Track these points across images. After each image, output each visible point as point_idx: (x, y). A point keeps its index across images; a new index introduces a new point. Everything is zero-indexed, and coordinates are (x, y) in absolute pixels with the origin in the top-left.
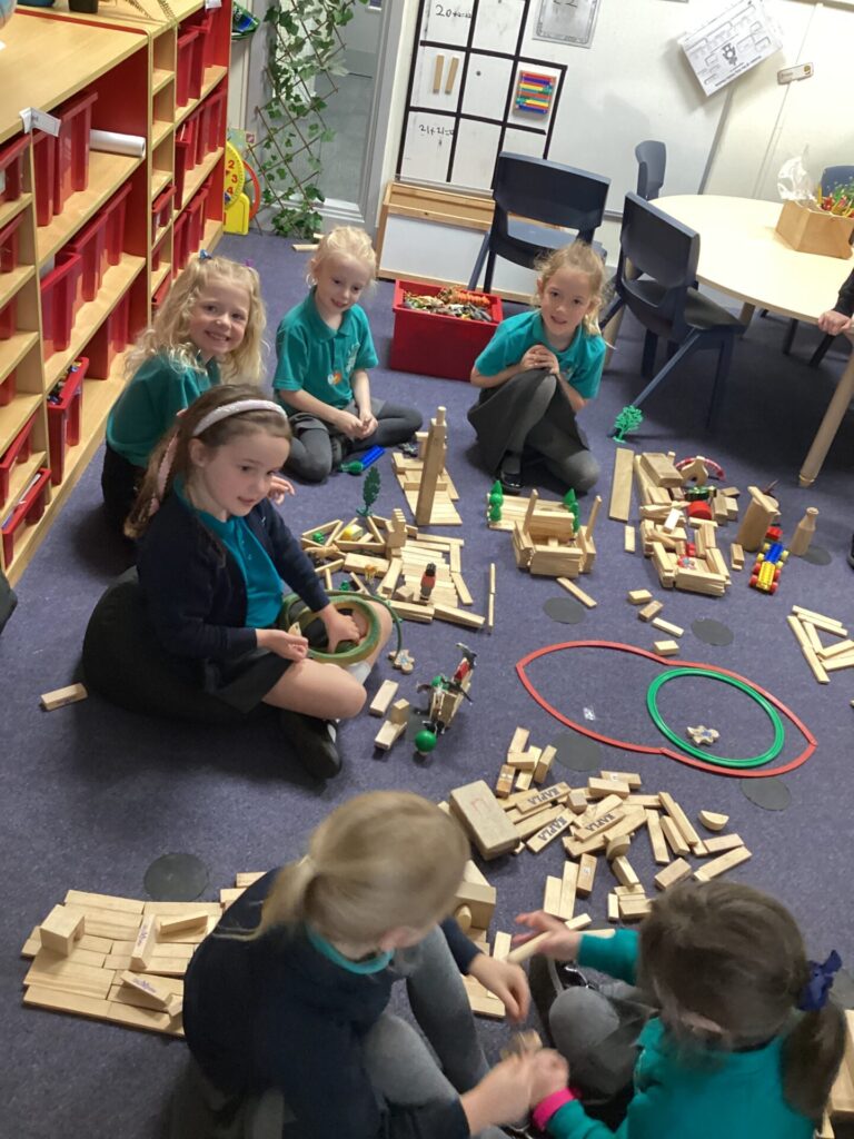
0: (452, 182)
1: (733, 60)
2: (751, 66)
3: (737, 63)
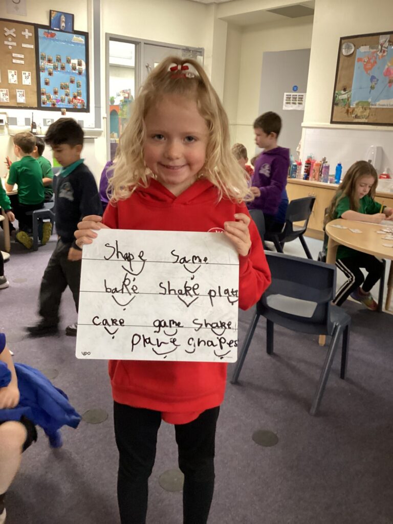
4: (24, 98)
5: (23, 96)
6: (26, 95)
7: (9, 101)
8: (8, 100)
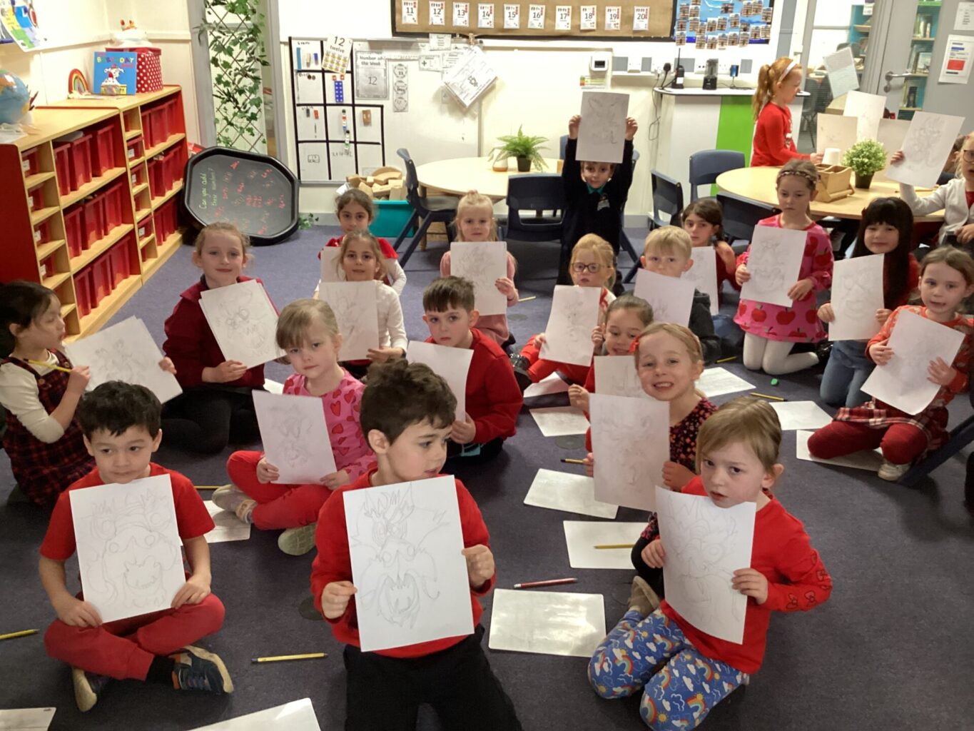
0: (332, 180)
1: (475, 84)
2: (487, 85)
3: (479, 85)
4: (646, 21)
5: (645, 17)
6: (651, 16)
7: (619, 29)
8: (619, 26)
